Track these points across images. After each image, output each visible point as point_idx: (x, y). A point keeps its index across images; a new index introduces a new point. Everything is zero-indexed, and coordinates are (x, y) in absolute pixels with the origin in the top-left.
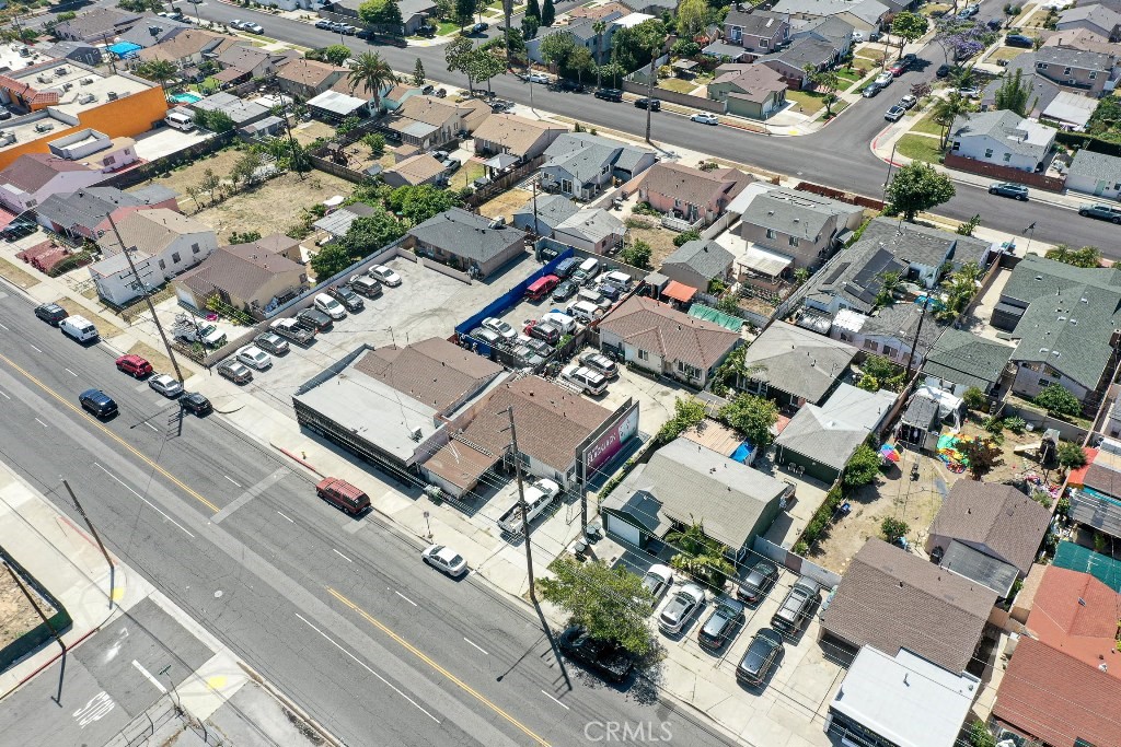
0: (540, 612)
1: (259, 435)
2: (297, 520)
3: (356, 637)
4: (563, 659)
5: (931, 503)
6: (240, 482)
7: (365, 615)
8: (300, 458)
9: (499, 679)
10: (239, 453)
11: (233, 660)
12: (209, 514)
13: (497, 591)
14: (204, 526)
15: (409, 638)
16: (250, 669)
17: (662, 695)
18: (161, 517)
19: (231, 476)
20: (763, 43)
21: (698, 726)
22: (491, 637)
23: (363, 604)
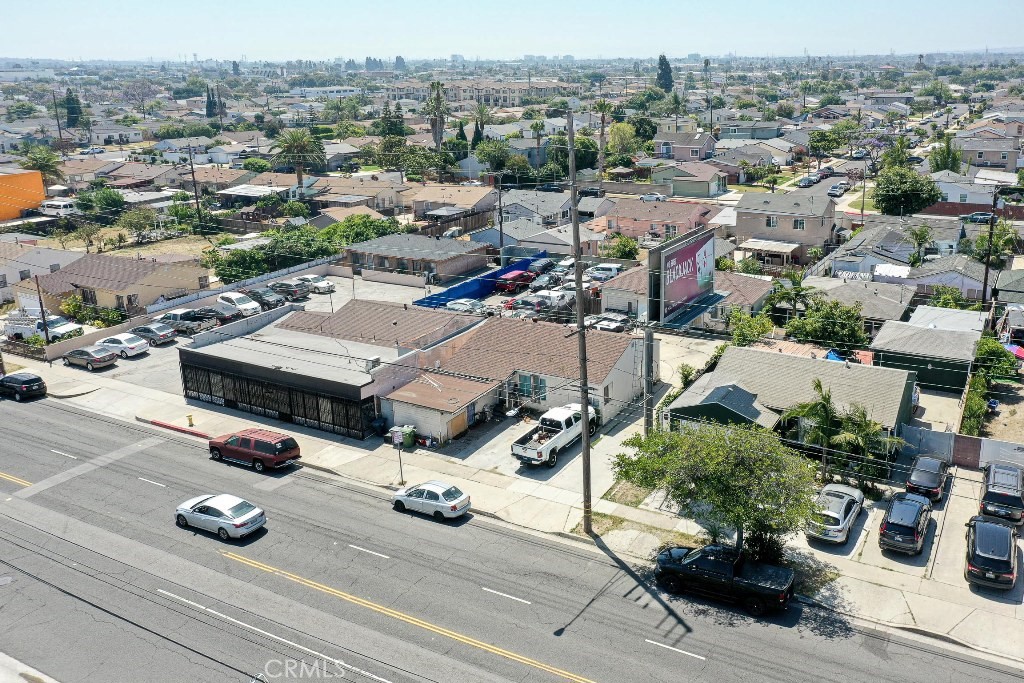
0: (603, 547)
1: (119, 413)
2: (169, 484)
4: (664, 597)
6: (75, 454)
7: (294, 578)
8: (185, 426)
9: (559, 633)
13: (526, 531)
15: (377, 597)
17: (859, 624)
19: (62, 450)
20: (695, 152)
21: (947, 656)
22: (531, 582)
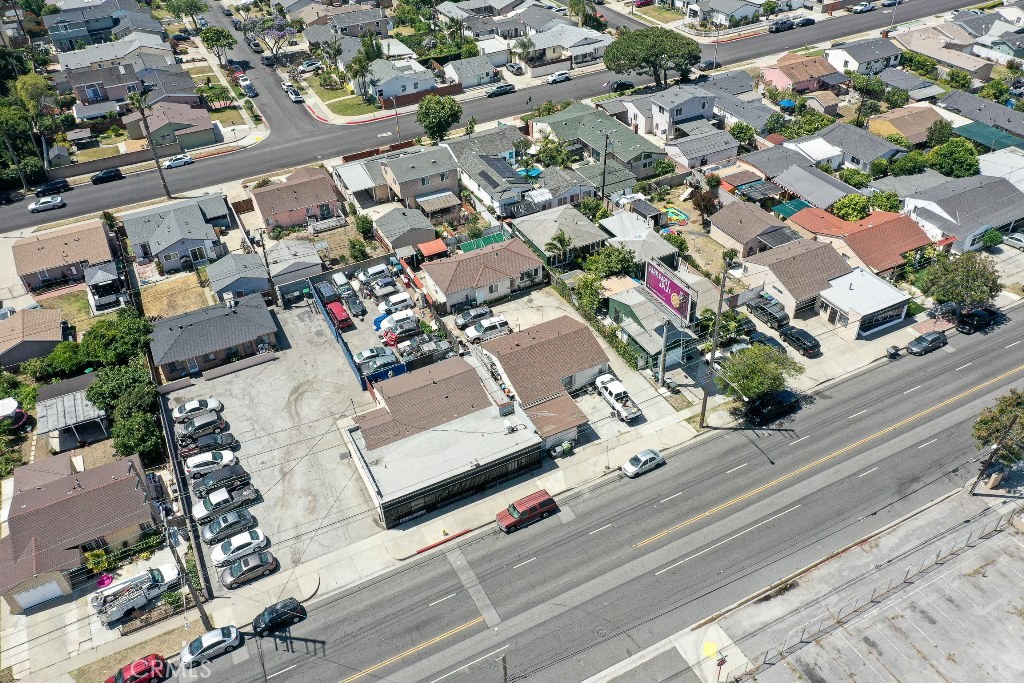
0: (717, 428)
1: (378, 568)
2: (535, 554)
3: (698, 538)
5: (705, 242)
6: (447, 594)
8: (444, 537)
9: (773, 463)
10: (399, 589)
11: (688, 633)
12: (484, 627)
14: (498, 633)
16: (703, 621)
17: (809, 393)
18: (458, 675)
19: (432, 601)
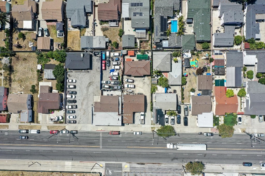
1: (90, 130)
5: (194, 78)
6: (97, 140)
11: (125, 163)
12: (99, 148)
14: (101, 150)
16: (128, 162)
17: (177, 133)
23: (133, 146)
